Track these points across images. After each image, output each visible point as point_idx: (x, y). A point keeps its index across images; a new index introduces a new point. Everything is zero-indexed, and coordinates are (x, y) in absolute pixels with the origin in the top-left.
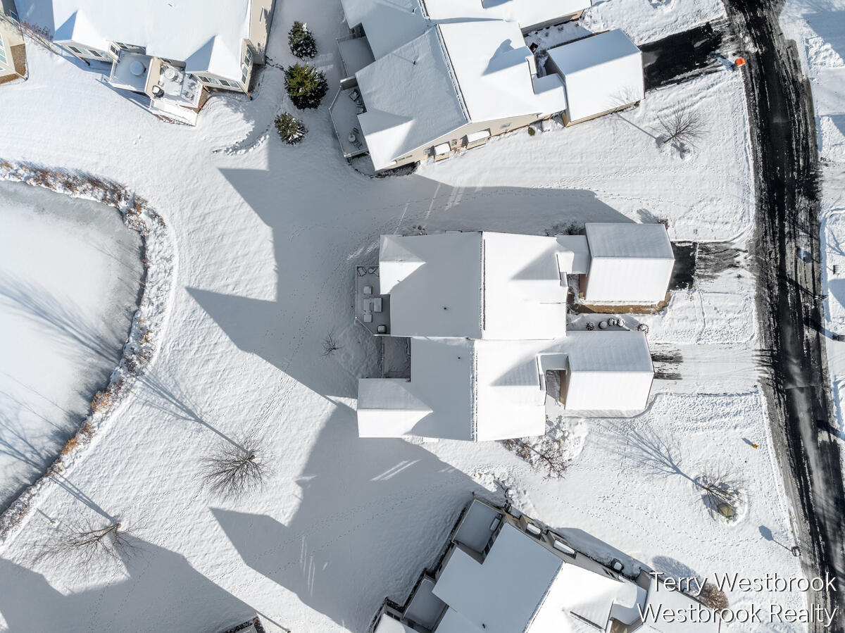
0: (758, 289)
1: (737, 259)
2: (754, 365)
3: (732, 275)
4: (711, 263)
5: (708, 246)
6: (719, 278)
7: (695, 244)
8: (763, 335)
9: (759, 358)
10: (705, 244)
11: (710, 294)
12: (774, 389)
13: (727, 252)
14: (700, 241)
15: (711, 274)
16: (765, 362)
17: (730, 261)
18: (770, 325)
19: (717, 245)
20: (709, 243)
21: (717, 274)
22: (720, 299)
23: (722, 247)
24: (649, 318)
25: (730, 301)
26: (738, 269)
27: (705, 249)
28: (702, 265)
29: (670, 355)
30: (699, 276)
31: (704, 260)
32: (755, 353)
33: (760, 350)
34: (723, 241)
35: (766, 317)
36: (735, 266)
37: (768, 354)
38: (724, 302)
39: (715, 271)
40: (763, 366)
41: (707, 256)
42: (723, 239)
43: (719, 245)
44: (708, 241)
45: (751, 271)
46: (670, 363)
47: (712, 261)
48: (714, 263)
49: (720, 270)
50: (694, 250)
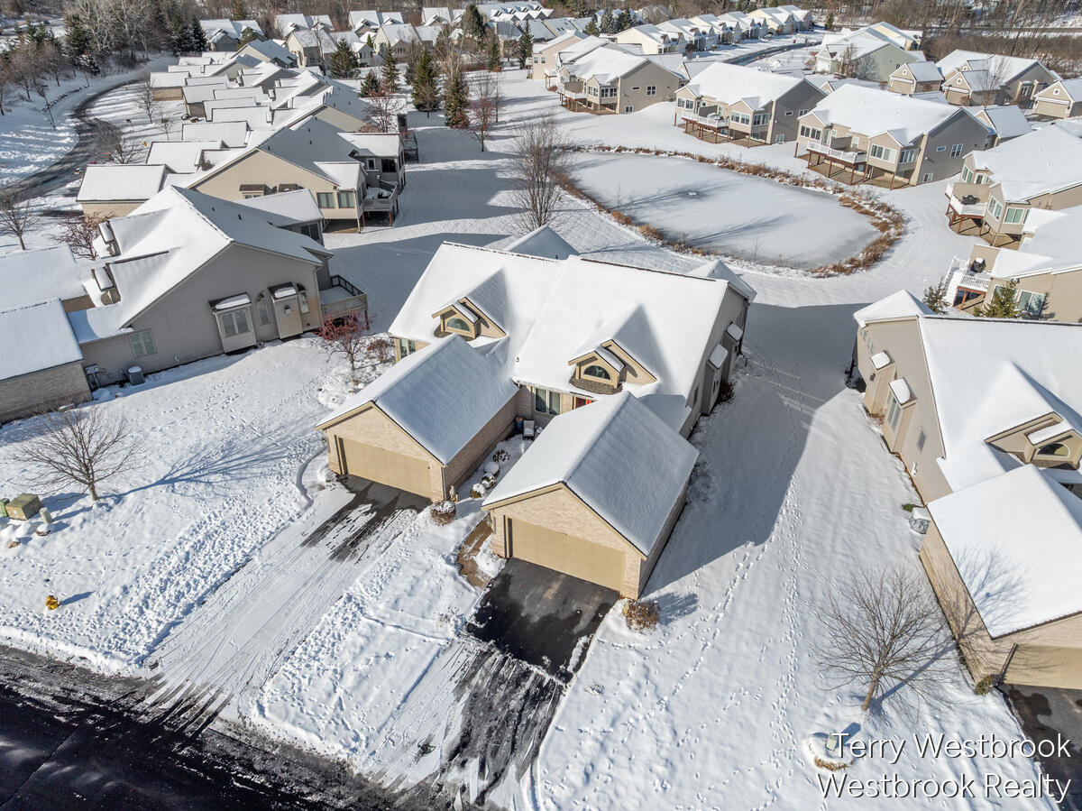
0: (360, 783)
1: (474, 764)
2: (198, 683)
3: (440, 732)
4: (501, 693)
5: (548, 706)
6: (453, 698)
7: (567, 677)
8: (243, 739)
9: (201, 703)
10: (556, 702)
11: (429, 658)
12: (108, 702)
13: (506, 745)
14: (568, 692)
15: (474, 682)
16: (180, 713)
17: (479, 744)
18: (249, 767)
19: (537, 729)
20: (553, 711)
21: (466, 697)
22: (403, 675)
23: (528, 738)
24: (458, 536)
25: (381, 695)
26: (446, 755)
27: (543, 695)
28: (509, 673)
29: (362, 544)
30: (484, 655)
31: (517, 683)
32: (221, 698)
33: (216, 714)
34: (542, 748)
35: (277, 769)
36: (457, 751)
37: (191, 727)
38: (390, 681)
39: (475, 696)
40: (177, 704)
41: (522, 692)
42: (546, 751)
43: (535, 733)
44: (559, 710)
45: (419, 786)
46: (347, 541)
47: (505, 698)
48: (496, 701)
49: (471, 707)
50: (553, 670)
